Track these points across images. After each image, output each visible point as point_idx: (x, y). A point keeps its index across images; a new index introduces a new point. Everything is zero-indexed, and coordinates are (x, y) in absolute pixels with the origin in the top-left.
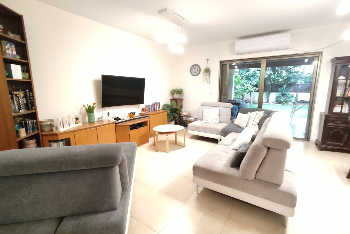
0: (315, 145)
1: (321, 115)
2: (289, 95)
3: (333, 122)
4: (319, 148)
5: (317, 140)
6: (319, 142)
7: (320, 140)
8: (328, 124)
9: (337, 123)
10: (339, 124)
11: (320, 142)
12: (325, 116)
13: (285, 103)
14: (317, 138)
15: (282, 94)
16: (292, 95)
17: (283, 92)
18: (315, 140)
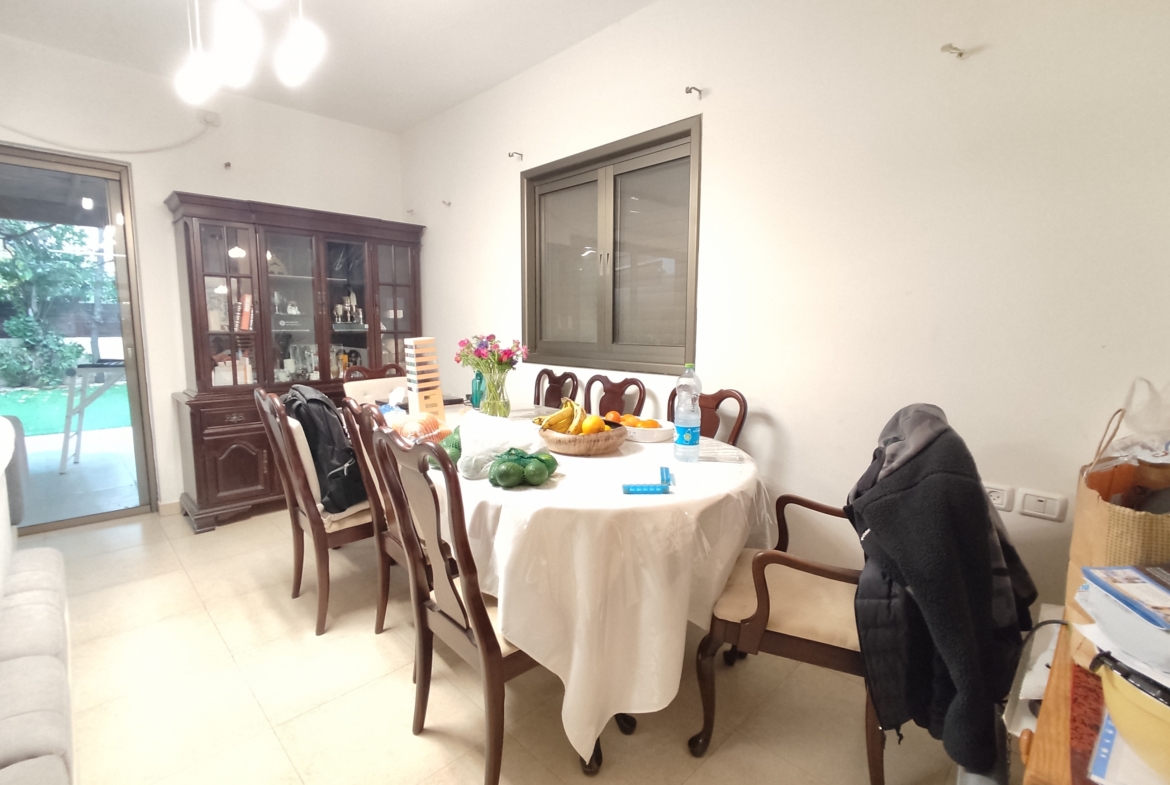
0: (181, 518)
1: (177, 404)
2: (59, 346)
3: (220, 420)
4: (196, 526)
5: (185, 496)
6: (193, 502)
7: (194, 496)
8: (206, 432)
9: (232, 423)
10: (239, 422)
11: (196, 502)
12: (189, 404)
13: (46, 380)
14: (183, 491)
15: (27, 343)
16: (74, 346)
17: (27, 336)
18: (177, 500)
